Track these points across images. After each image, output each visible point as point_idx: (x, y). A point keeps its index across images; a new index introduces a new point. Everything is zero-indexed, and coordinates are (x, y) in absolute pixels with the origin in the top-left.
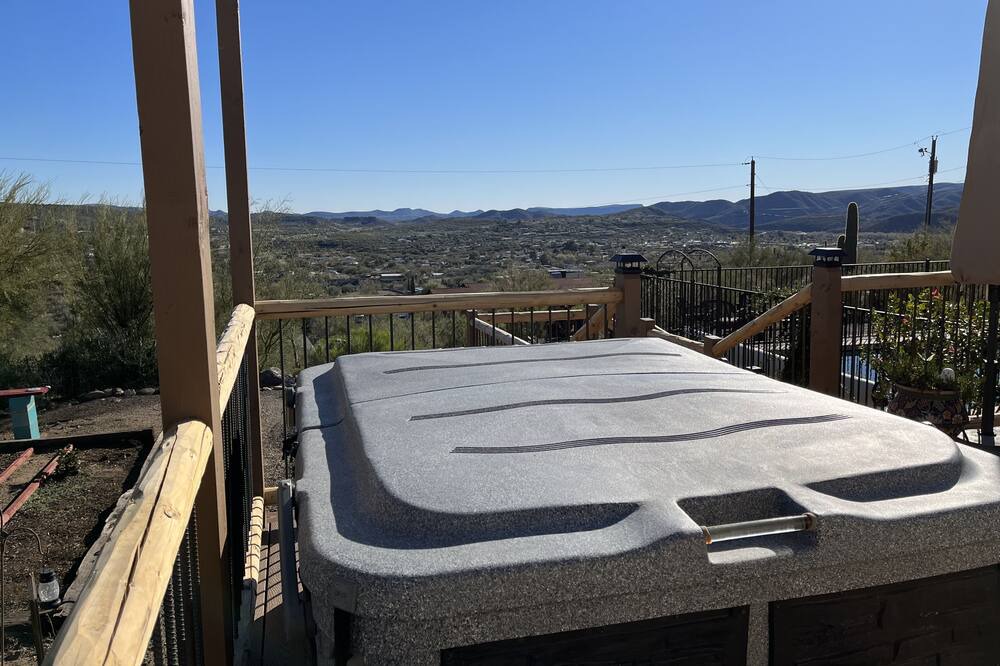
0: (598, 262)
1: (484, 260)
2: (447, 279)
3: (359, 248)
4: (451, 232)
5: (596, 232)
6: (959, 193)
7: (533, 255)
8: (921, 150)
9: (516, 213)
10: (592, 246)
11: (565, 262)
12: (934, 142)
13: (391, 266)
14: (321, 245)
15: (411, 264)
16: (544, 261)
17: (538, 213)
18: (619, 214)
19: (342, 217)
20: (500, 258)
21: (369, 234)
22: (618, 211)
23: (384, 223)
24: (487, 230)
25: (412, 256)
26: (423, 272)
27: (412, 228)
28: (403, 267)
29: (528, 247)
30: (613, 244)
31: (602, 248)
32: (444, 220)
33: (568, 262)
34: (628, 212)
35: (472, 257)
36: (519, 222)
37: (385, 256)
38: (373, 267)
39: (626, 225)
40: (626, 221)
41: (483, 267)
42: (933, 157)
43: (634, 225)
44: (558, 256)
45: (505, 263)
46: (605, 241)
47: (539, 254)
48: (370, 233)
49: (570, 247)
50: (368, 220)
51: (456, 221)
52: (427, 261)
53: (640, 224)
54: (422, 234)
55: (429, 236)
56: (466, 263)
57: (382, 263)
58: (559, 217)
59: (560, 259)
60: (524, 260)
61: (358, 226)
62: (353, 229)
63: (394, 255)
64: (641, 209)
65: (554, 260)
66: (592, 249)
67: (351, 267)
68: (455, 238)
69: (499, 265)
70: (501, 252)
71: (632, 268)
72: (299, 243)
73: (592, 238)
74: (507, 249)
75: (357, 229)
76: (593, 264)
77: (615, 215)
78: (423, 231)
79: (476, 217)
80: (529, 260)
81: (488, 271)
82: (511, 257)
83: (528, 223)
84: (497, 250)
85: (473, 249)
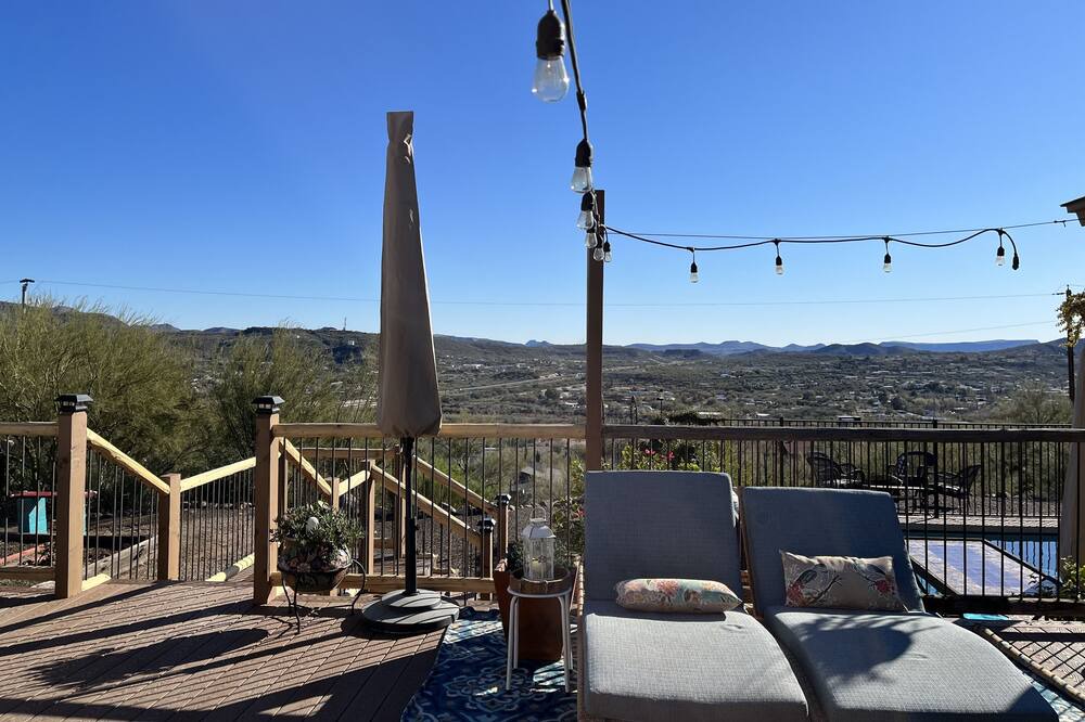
0: (972, 409)
1: (820, 401)
3: (679, 382)
4: (782, 368)
5: (971, 372)
7: (883, 398)
9: (865, 348)
10: (963, 390)
11: (927, 408)
13: (710, 403)
14: (638, 378)
15: (734, 403)
16: (896, 405)
17: (893, 348)
18: (1002, 352)
19: (664, 350)
20: (841, 400)
21: (691, 368)
22: (1003, 348)
23: (709, 356)
24: (828, 366)
25: (735, 393)
26: (746, 412)
27: (739, 362)
28: (723, 405)
29: (877, 388)
30: (993, 388)
31: (978, 393)
32: (777, 355)
33: (932, 407)
34: (1018, 349)
35: (806, 397)
36: (867, 359)
37: (704, 393)
38: (690, 404)
39: (1012, 365)
40: (1013, 361)
41: (818, 409)
43: (1024, 365)
44: (916, 400)
45: (846, 405)
46: (980, 383)
47: (891, 396)
48: (691, 367)
49: (933, 387)
50: (691, 353)
51: (792, 355)
52: (752, 400)
53: (1033, 365)
54: (750, 370)
55: (757, 372)
56: (799, 403)
57: (701, 400)
58: (921, 353)
59: (919, 404)
60: (871, 403)
61: (681, 360)
62: (674, 363)
63: (715, 391)
64: (1036, 346)
65: (911, 405)
66: (964, 393)
67: (667, 404)
68: (788, 375)
69: (839, 408)
70: (844, 392)
72: (617, 376)
73: (964, 379)
74: (851, 389)
75: (679, 363)
76: (965, 411)
77: (997, 352)
78: (751, 366)
79: (815, 352)
80: (878, 403)
81: (825, 414)
82: (856, 399)
83: (878, 359)
84: (837, 390)
85: (808, 388)
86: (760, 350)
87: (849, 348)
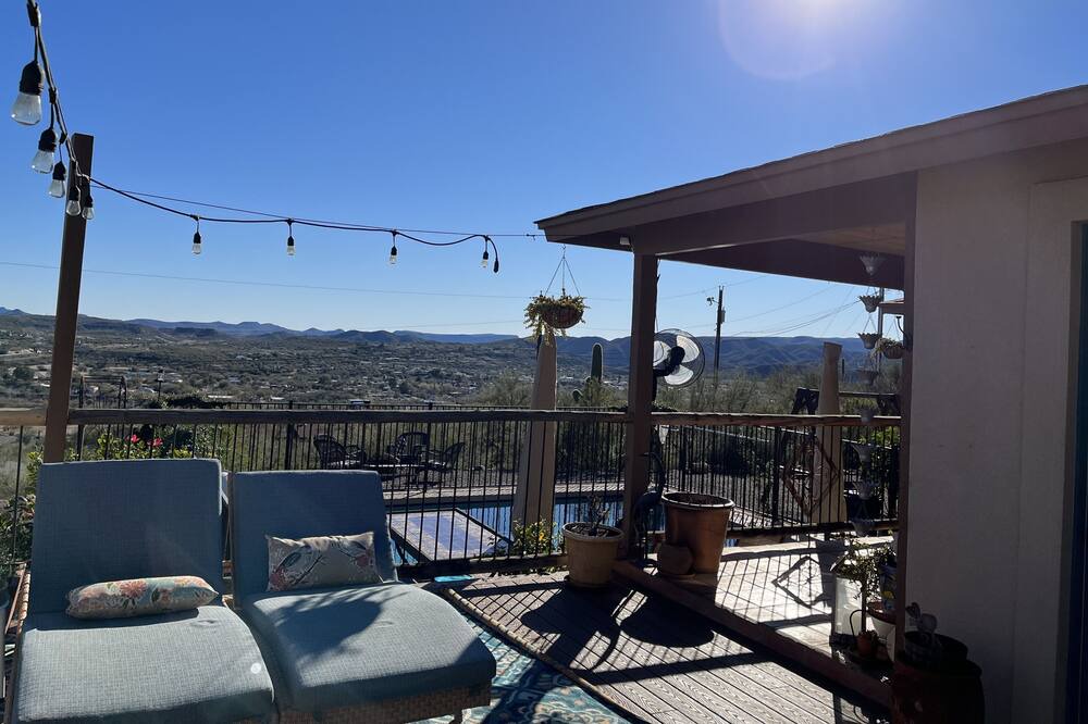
0: (464, 393)
1: (335, 385)
3: (188, 363)
4: (301, 352)
5: (466, 361)
7: (392, 383)
9: (380, 335)
10: (459, 376)
11: (428, 392)
13: (222, 386)
14: (140, 357)
15: (247, 386)
16: (404, 390)
17: (405, 337)
19: (174, 327)
20: (354, 384)
21: (203, 349)
22: (492, 341)
23: (224, 336)
24: (345, 351)
25: (250, 376)
26: (259, 396)
27: (257, 345)
28: (236, 387)
29: (389, 373)
30: (482, 375)
31: (470, 379)
32: (296, 338)
33: (431, 392)
35: (322, 381)
36: (382, 346)
37: (217, 375)
38: (199, 387)
39: (498, 355)
40: (496, 352)
41: (333, 393)
43: (506, 356)
44: (420, 385)
45: (359, 389)
46: (473, 371)
47: (399, 381)
48: (204, 347)
49: (435, 374)
50: (205, 332)
51: (312, 339)
52: (268, 383)
53: (513, 356)
54: (267, 352)
55: (275, 355)
56: (314, 387)
57: (212, 383)
58: (427, 343)
59: (422, 388)
60: (381, 387)
61: (192, 339)
62: (185, 342)
63: (228, 373)
64: (515, 340)
65: (415, 389)
66: (459, 379)
67: (172, 386)
68: (306, 359)
69: (352, 392)
70: (357, 377)
72: (112, 354)
73: (457, 366)
74: (364, 374)
75: (189, 342)
76: (459, 395)
78: (269, 348)
79: (334, 337)
80: (388, 387)
81: (338, 398)
82: (368, 384)
83: (391, 347)
84: (352, 375)
85: (325, 372)
86: (278, 332)
87: (366, 334)
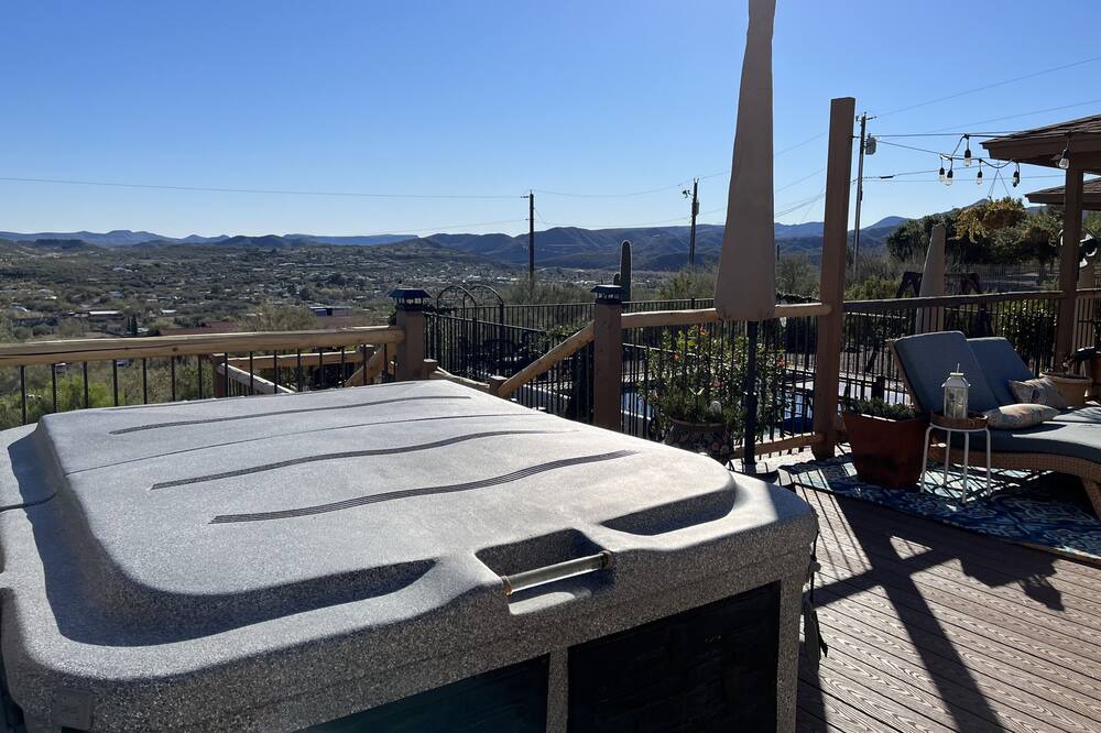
0: (370, 297)
1: (228, 294)
2: (181, 317)
3: (58, 278)
4: (186, 261)
5: (366, 264)
6: (718, 234)
7: (292, 290)
8: (685, 192)
9: (270, 240)
10: (362, 280)
11: (331, 297)
12: (696, 185)
13: (103, 301)
14: (4, 274)
15: (131, 299)
16: (305, 296)
17: (297, 241)
18: (391, 246)
19: (35, 240)
20: (251, 293)
21: (73, 261)
22: (391, 242)
23: (93, 247)
24: (234, 258)
25: (132, 289)
26: (148, 309)
27: (134, 255)
28: (121, 302)
29: (285, 279)
30: (386, 278)
31: (373, 282)
32: (177, 246)
33: (334, 298)
34: (402, 243)
35: (215, 290)
36: (274, 251)
37: (95, 289)
38: (78, 303)
39: (399, 258)
40: (398, 253)
41: (229, 303)
42: (695, 199)
43: (409, 257)
44: (323, 290)
45: (257, 298)
46: (376, 274)
47: (299, 288)
48: (73, 259)
49: (336, 280)
50: (71, 243)
51: (193, 247)
52: (154, 296)
53: (415, 257)
54: (148, 263)
55: (157, 265)
56: (207, 298)
57: (90, 297)
58: (324, 246)
59: (325, 294)
60: (280, 294)
61: (57, 251)
62: (50, 255)
63: (107, 287)
64: (416, 240)
65: (317, 295)
66: (362, 283)
67: (47, 303)
68: (192, 268)
69: (249, 301)
70: (252, 285)
71: (414, 304)
73: (362, 271)
74: (259, 282)
75: (55, 255)
76: (363, 300)
77: (387, 246)
78: (148, 258)
79: (217, 244)
80: (287, 295)
81: (236, 308)
82: (265, 291)
83: (285, 252)
84: (246, 283)
85: (216, 281)
86: (157, 241)
87: (254, 240)
